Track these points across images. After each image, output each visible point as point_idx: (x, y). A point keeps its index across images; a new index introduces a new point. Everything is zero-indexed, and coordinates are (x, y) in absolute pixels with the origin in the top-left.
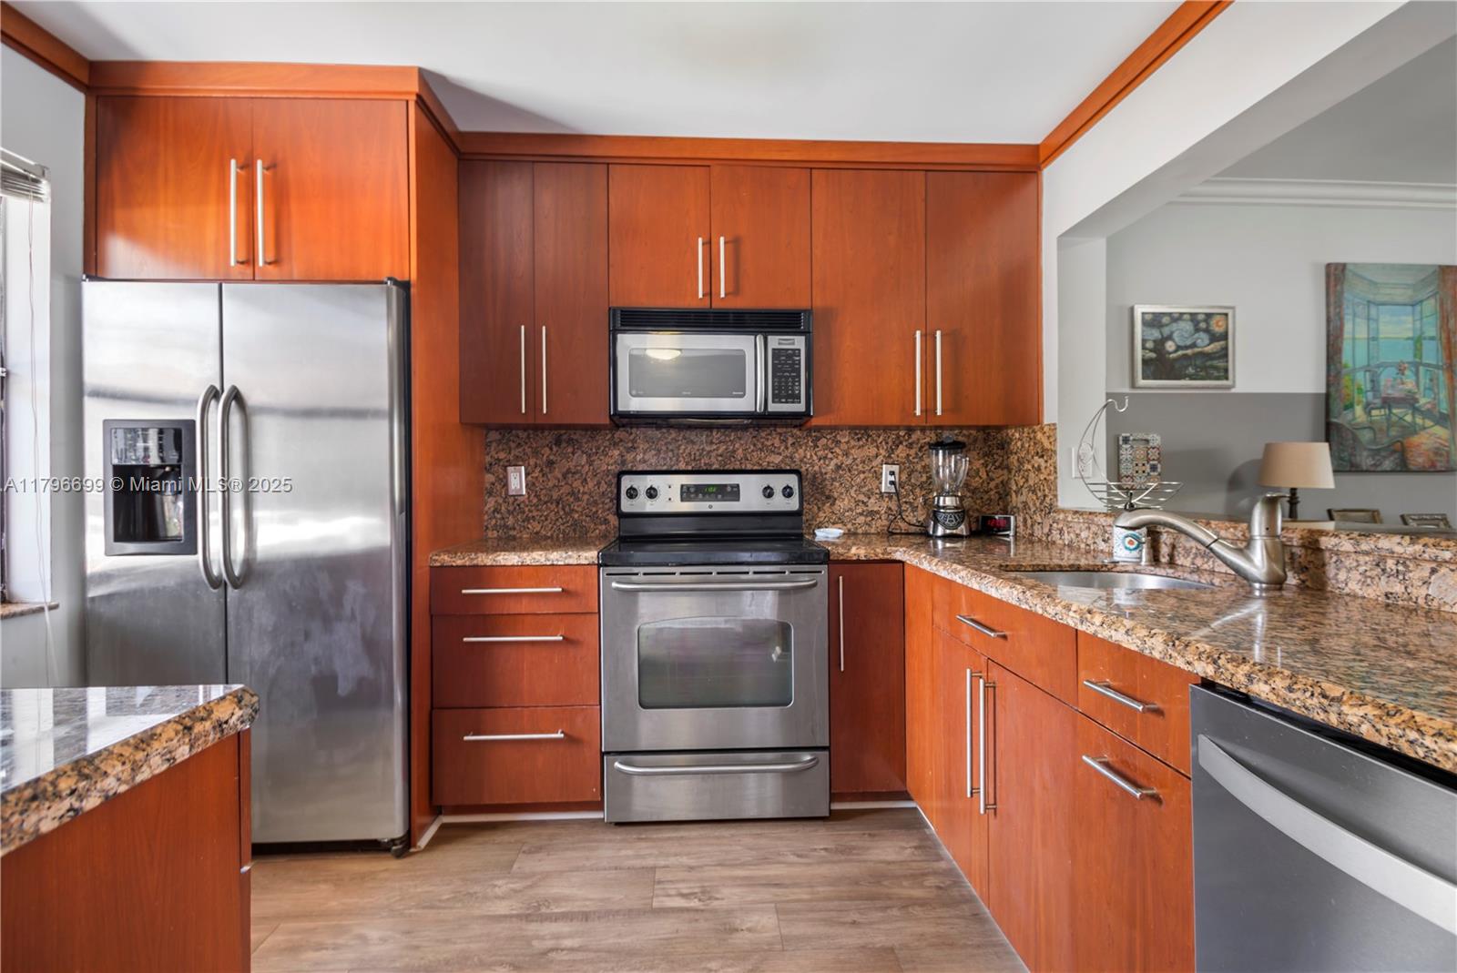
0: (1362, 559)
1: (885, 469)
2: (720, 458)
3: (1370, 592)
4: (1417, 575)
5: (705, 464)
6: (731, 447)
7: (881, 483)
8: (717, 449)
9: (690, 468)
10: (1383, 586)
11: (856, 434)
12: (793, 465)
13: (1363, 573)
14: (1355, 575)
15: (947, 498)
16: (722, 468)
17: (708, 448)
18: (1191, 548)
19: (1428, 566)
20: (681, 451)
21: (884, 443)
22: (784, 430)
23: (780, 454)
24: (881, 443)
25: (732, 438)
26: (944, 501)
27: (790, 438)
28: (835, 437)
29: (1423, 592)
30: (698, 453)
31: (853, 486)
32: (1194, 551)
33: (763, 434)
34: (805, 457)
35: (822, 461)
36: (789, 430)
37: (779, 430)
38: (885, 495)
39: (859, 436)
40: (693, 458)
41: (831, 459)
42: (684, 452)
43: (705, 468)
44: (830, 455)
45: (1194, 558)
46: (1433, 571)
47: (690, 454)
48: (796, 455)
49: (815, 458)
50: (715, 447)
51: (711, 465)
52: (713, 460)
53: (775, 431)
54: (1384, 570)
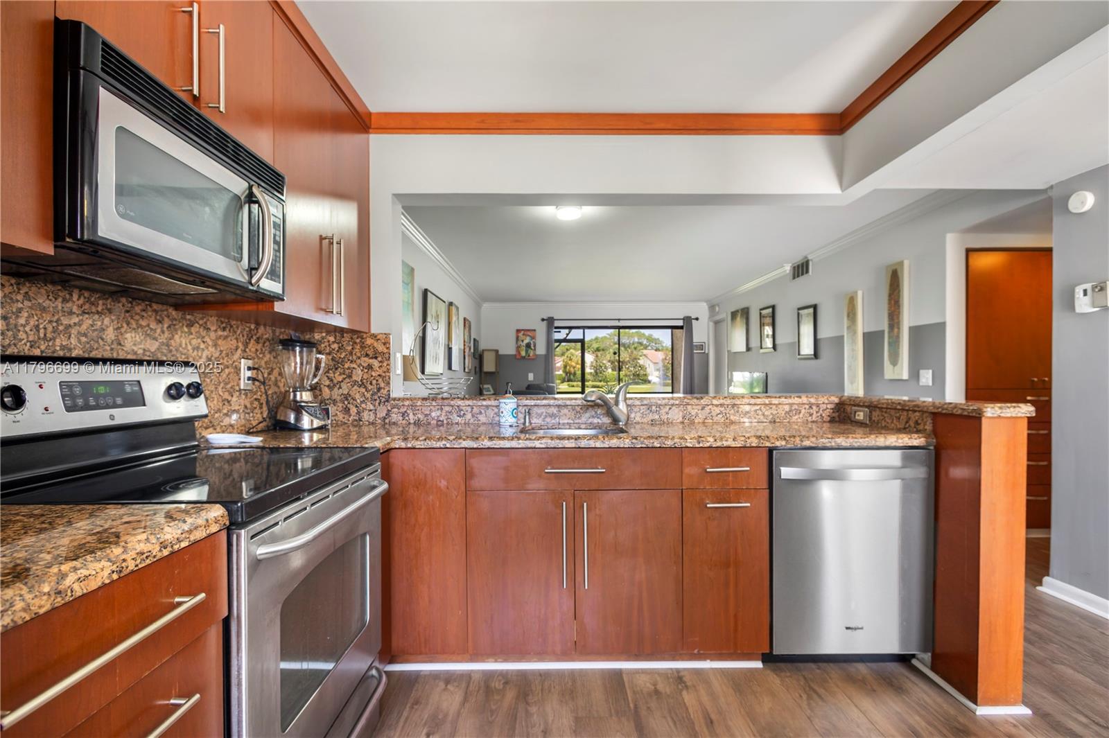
0: (642, 407)
1: (244, 364)
2: (84, 339)
3: (645, 420)
4: (663, 411)
5: (63, 347)
6: (99, 323)
7: (240, 379)
8: (79, 324)
9: (37, 352)
10: (651, 417)
11: (222, 323)
12: (169, 355)
13: (642, 413)
14: (639, 414)
15: (304, 393)
16: (87, 356)
17: (65, 321)
18: (542, 413)
19: (668, 407)
20: (22, 321)
21: (241, 335)
22: (160, 306)
23: (155, 339)
24: (239, 335)
25: (100, 309)
26: (301, 395)
27: (166, 319)
28: (206, 323)
29: (666, 417)
30: (50, 329)
31: (220, 383)
32: (544, 414)
33: (138, 309)
34: (181, 345)
35: (196, 352)
36: (165, 307)
37: (155, 306)
38: (243, 392)
39: (224, 325)
40: (42, 335)
41: (203, 350)
42: (27, 323)
43: (61, 354)
44: (202, 346)
45: (544, 418)
46: (670, 409)
47: (37, 327)
48: (172, 341)
49: (190, 347)
50: (75, 320)
51: (70, 350)
52: (73, 341)
53: (151, 306)
54: (651, 411)
